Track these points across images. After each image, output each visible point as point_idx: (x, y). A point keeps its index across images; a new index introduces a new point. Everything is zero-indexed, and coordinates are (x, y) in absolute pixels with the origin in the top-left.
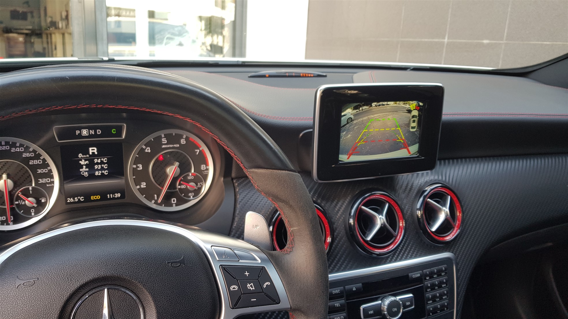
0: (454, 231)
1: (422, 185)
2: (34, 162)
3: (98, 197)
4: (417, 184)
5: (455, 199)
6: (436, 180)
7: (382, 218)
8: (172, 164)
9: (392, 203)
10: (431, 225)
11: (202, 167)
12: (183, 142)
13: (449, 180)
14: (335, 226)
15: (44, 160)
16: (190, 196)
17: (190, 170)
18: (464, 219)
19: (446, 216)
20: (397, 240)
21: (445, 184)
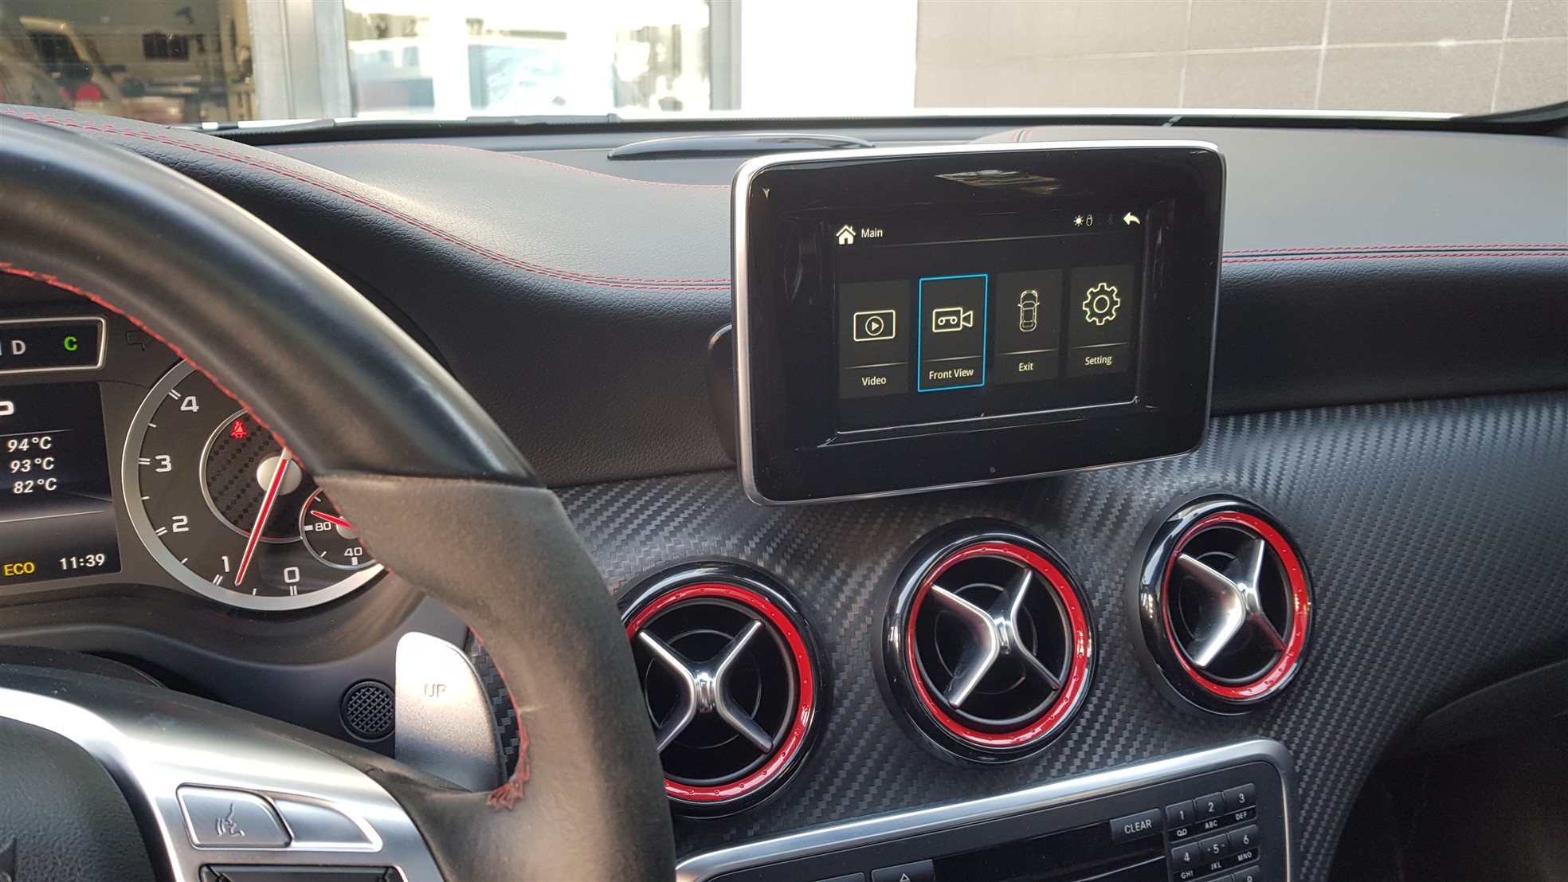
0: (1283, 665)
1: (1162, 505)
3: (29, 568)
4: (1144, 500)
5: (1284, 550)
6: (1215, 485)
7: (1007, 627)
8: (273, 452)
9: (1047, 570)
10: (1191, 640)
13: (1265, 483)
14: (835, 656)
16: (350, 557)
18: (1318, 619)
19: (1248, 613)
20: (1065, 703)
21: (1250, 500)
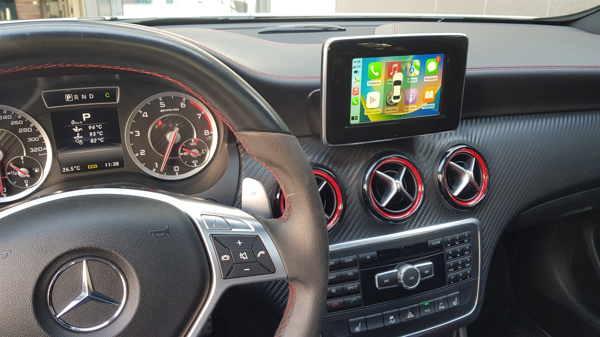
0: (480, 196)
1: (444, 147)
2: (24, 130)
3: (95, 166)
4: (439, 145)
5: (481, 161)
6: (460, 141)
7: (399, 183)
8: (172, 130)
9: (410, 166)
10: (452, 189)
11: (205, 133)
12: (183, 106)
13: (475, 140)
14: (347, 192)
15: (34, 128)
16: (194, 163)
17: (192, 136)
18: (490, 182)
19: (470, 180)
20: (415, 206)
21: (471, 145)
